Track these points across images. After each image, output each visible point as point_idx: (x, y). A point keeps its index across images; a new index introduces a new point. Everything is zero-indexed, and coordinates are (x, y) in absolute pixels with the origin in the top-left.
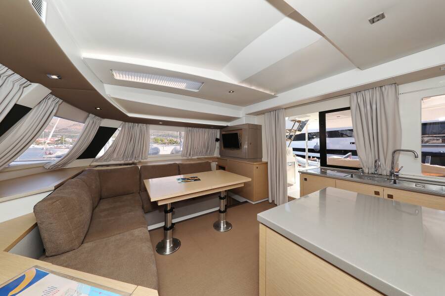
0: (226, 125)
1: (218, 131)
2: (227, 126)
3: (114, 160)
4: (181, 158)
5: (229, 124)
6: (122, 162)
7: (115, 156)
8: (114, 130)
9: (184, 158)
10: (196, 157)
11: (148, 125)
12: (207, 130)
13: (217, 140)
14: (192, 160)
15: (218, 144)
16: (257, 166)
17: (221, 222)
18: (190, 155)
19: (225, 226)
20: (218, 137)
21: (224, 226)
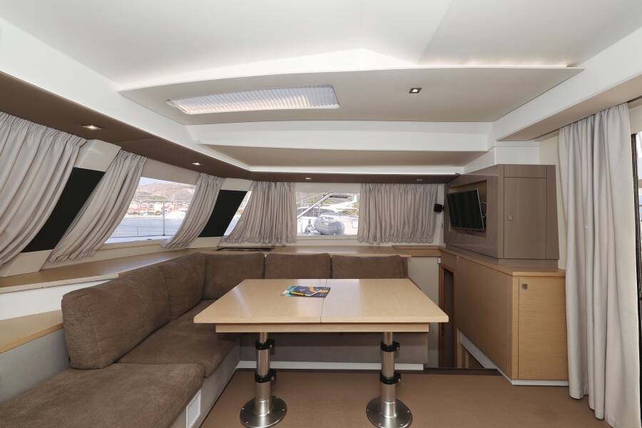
0: (453, 173)
1: (441, 189)
2: (457, 177)
3: (248, 240)
4: (357, 243)
5: (461, 170)
6: (259, 245)
7: (248, 234)
8: (243, 194)
9: (364, 244)
10: (390, 244)
11: (292, 184)
12: (411, 187)
13: (438, 208)
14: (379, 249)
15: (440, 217)
16: (524, 281)
17: (385, 405)
18: (375, 239)
19: (395, 415)
20: (441, 201)
21: (391, 414)
